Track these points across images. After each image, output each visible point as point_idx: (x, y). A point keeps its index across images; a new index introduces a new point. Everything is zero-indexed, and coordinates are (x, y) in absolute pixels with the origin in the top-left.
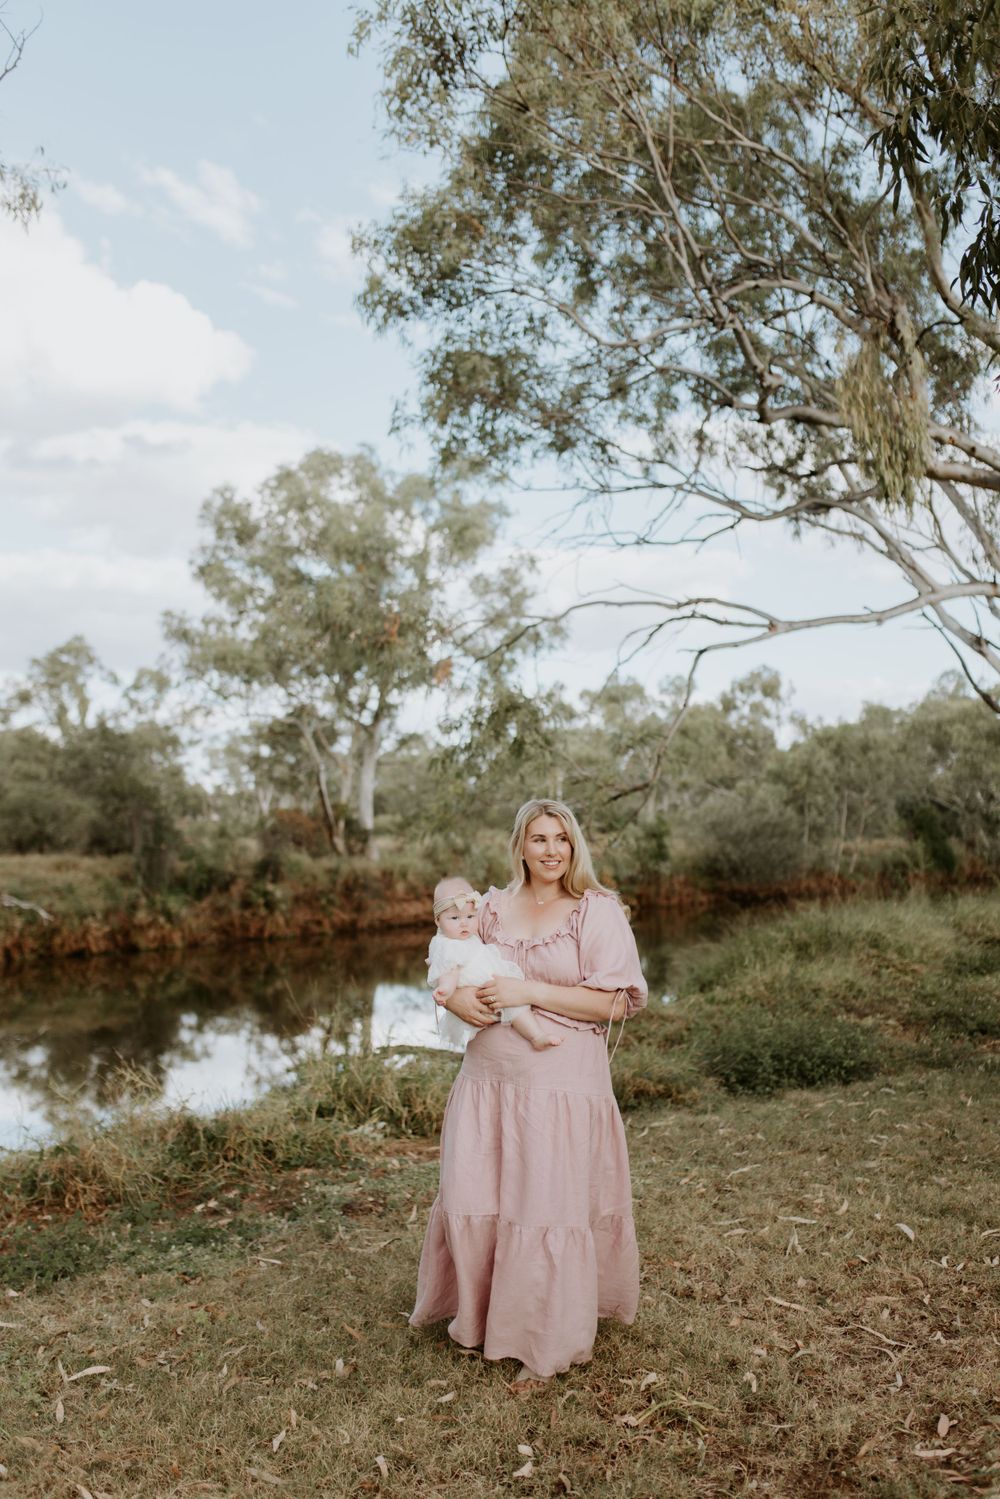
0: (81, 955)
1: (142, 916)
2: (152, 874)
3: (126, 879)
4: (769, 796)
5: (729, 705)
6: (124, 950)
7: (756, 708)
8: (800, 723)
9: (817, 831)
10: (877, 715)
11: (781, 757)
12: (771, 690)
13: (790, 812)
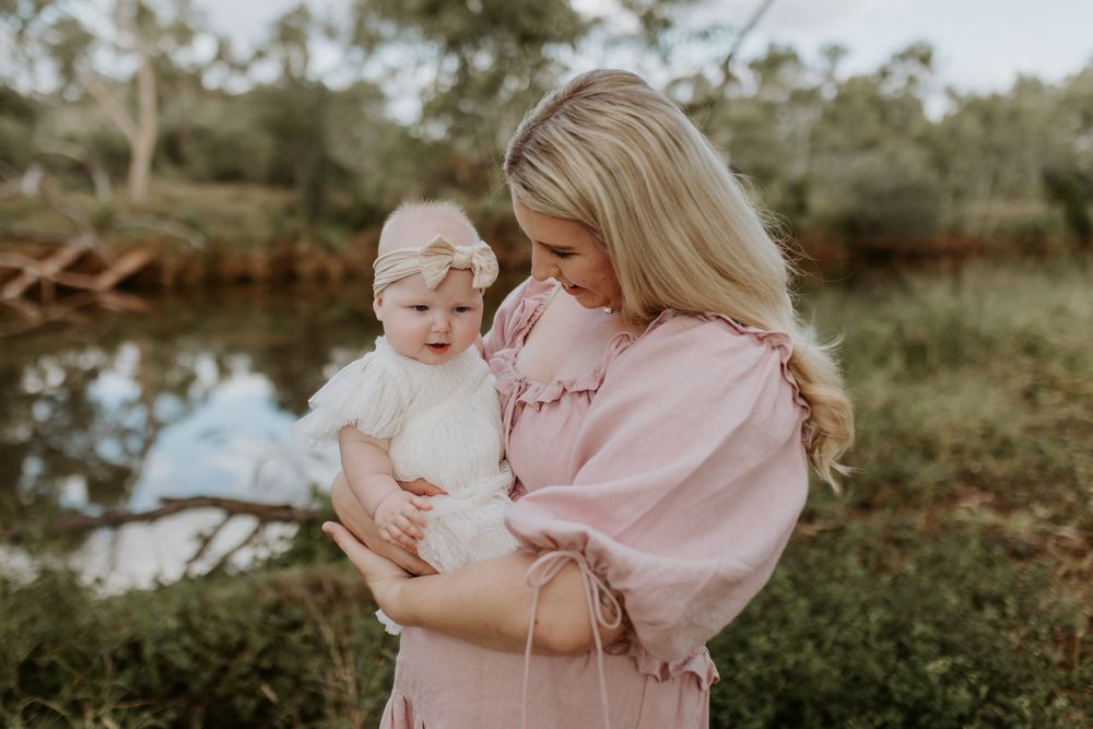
0: (244, 280)
1: (303, 246)
2: (316, 209)
3: (290, 211)
4: (912, 161)
5: (884, 74)
6: (285, 276)
7: (912, 80)
8: (951, 93)
9: (958, 194)
10: (1028, 85)
11: (929, 126)
12: (925, 59)
13: (933, 177)
